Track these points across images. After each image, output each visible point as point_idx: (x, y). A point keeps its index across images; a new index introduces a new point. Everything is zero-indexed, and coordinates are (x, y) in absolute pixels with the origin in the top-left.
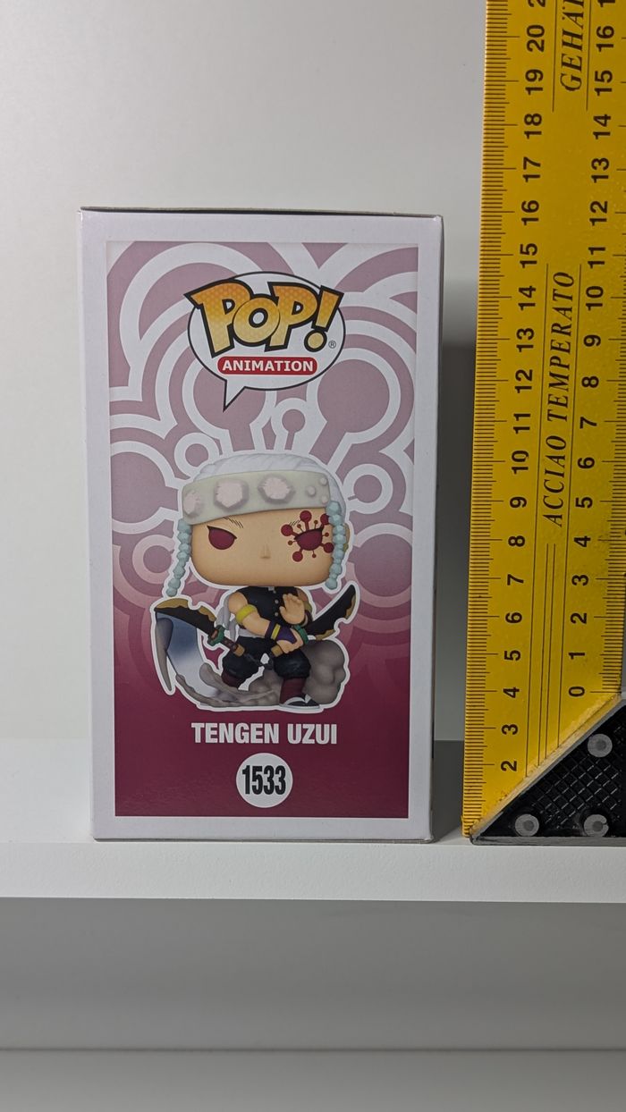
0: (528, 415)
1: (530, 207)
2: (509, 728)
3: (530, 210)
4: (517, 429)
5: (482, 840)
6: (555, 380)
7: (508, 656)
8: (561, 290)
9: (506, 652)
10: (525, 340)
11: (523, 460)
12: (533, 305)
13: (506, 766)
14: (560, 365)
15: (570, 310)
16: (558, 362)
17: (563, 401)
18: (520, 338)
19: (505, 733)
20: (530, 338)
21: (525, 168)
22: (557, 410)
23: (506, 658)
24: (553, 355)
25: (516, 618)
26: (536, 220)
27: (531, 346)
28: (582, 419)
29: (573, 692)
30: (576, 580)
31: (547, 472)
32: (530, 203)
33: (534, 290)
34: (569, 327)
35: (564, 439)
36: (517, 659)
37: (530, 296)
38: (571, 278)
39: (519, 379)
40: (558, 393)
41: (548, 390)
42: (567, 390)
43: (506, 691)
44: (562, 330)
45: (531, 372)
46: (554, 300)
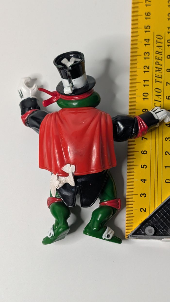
0: (148, 81)
1: (148, 14)
2: (143, 195)
3: (147, 15)
4: (144, 85)
5: (133, 236)
6: (157, 69)
7: (142, 167)
8: (159, 40)
9: (141, 165)
10: (147, 56)
11: (147, 96)
12: (149, 45)
13: (142, 210)
14: (159, 64)
15: (162, 47)
16: (158, 63)
17: (160, 76)
18: (145, 55)
19: (141, 197)
20: (149, 55)
21: (146, 2)
22: (158, 79)
23: (141, 167)
24: (156, 61)
25: (145, 152)
26: (150, 18)
27: (149, 58)
28: (167, 83)
29: (167, 181)
30: (167, 139)
31: (155, 100)
32: (148, 13)
33: (149, 40)
34: (162, 52)
35: (161, 89)
36: (146, 168)
37: (148, 42)
38: (162, 37)
39: (145, 69)
40: (158, 74)
41: (155, 73)
42: (161, 73)
43: (141, 180)
44: (159, 53)
45: (149, 66)
46: (156, 43)
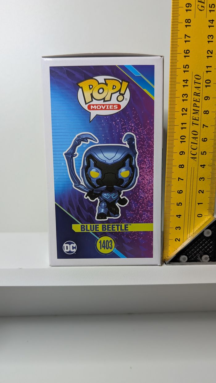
0: (186, 124)
1: (187, 52)
2: (178, 228)
4: (182, 128)
6: (194, 112)
8: (197, 81)
9: (177, 203)
10: (185, 98)
11: (184, 139)
12: (188, 86)
13: (177, 240)
14: (196, 106)
15: (200, 87)
17: (197, 119)
18: (183, 97)
19: (176, 229)
20: (187, 97)
21: (185, 38)
22: (195, 122)
23: (177, 205)
24: (194, 103)
25: (181, 192)
26: (189, 56)
27: (187, 100)
28: (204, 125)
29: (199, 216)
30: (201, 179)
31: (192, 143)
32: (187, 50)
33: (188, 81)
34: (199, 93)
35: (197, 132)
36: (181, 205)
37: (187, 83)
38: (200, 76)
39: (183, 111)
40: (196, 116)
41: (192, 115)
42: (199, 115)
43: (177, 216)
44: (197, 94)
45: (187, 109)
46: (194, 84)
